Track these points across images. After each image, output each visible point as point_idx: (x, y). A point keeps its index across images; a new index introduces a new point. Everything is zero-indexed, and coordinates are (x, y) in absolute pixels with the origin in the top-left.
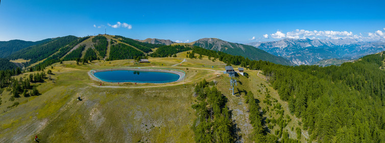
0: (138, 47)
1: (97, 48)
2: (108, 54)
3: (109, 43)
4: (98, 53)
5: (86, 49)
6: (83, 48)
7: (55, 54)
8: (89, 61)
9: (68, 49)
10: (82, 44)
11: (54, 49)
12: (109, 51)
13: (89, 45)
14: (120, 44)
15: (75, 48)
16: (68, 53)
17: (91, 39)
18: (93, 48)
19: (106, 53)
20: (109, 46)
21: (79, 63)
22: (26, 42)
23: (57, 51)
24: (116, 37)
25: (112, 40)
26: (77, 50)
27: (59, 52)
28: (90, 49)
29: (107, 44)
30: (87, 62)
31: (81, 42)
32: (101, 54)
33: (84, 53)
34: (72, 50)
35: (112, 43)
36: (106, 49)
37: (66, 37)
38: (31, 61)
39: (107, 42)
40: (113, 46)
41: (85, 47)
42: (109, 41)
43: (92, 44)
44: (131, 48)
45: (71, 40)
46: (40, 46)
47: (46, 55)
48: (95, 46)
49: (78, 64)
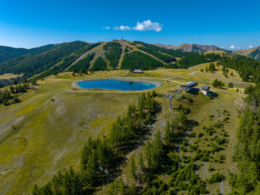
0: (157, 56)
1: (108, 57)
2: (120, 65)
3: (123, 51)
4: (108, 63)
5: (96, 58)
6: (91, 57)
7: (57, 65)
8: (89, 72)
9: (73, 58)
10: (90, 52)
11: (56, 59)
12: (121, 60)
13: (99, 53)
14: (135, 52)
15: (82, 58)
16: (73, 64)
17: (101, 46)
18: (104, 57)
19: (118, 63)
20: (123, 54)
21: (76, 74)
22: (15, 49)
23: (60, 61)
24: (135, 43)
25: (127, 47)
26: (84, 60)
27: (61, 62)
28: (100, 59)
29: (121, 52)
30: (87, 73)
31: (90, 49)
32: (111, 65)
33: (92, 63)
34: (78, 60)
35: (126, 51)
36: (119, 58)
37: (72, 43)
38: (24, 75)
39: (121, 49)
40: (127, 54)
41: (94, 55)
42: (124, 48)
43: (103, 52)
44: (148, 57)
45: (79, 46)
46: (37, 56)
47: (45, 67)
48: (106, 54)
49: (74, 75)
